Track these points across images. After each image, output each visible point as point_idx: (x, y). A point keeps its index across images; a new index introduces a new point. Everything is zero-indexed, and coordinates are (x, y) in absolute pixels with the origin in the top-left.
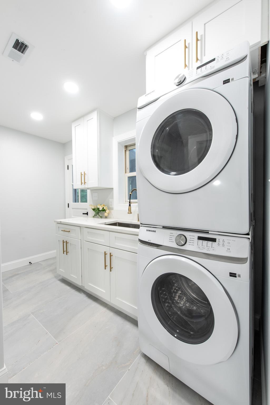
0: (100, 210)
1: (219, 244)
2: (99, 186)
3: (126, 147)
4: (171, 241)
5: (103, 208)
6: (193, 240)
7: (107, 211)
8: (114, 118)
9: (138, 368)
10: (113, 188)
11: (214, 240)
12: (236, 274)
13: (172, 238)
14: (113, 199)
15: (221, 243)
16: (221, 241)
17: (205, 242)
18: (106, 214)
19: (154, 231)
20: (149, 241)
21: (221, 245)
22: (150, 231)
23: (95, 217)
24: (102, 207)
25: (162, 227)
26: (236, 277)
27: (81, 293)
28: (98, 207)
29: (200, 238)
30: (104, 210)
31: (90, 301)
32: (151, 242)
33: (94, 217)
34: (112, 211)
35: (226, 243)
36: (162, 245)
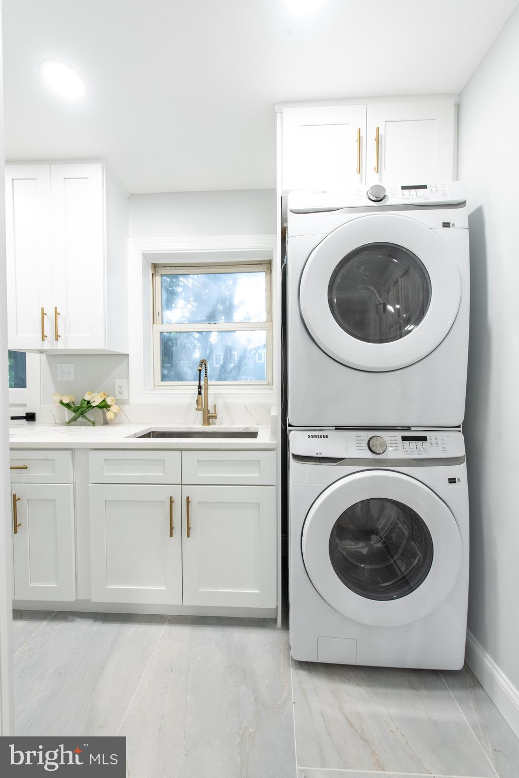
0: (91, 406)
1: (431, 444)
2: (107, 348)
3: (155, 266)
4: (360, 448)
5: (104, 400)
6: (395, 442)
7: (114, 408)
8: (131, 195)
9: (304, 690)
10: (128, 355)
11: (424, 439)
12: (455, 479)
13: (360, 443)
14: (128, 378)
15: (434, 442)
16: (433, 438)
17: (413, 443)
18: (110, 415)
19: (324, 437)
20: (318, 456)
21: (434, 445)
22: (315, 436)
23: (73, 423)
24: (102, 397)
25: (334, 428)
26: (455, 482)
27: (73, 621)
28: (87, 398)
29: (405, 438)
30: (104, 406)
31: (113, 629)
32: (323, 455)
33: (69, 423)
34: (126, 408)
35: (440, 442)
36: (344, 459)
